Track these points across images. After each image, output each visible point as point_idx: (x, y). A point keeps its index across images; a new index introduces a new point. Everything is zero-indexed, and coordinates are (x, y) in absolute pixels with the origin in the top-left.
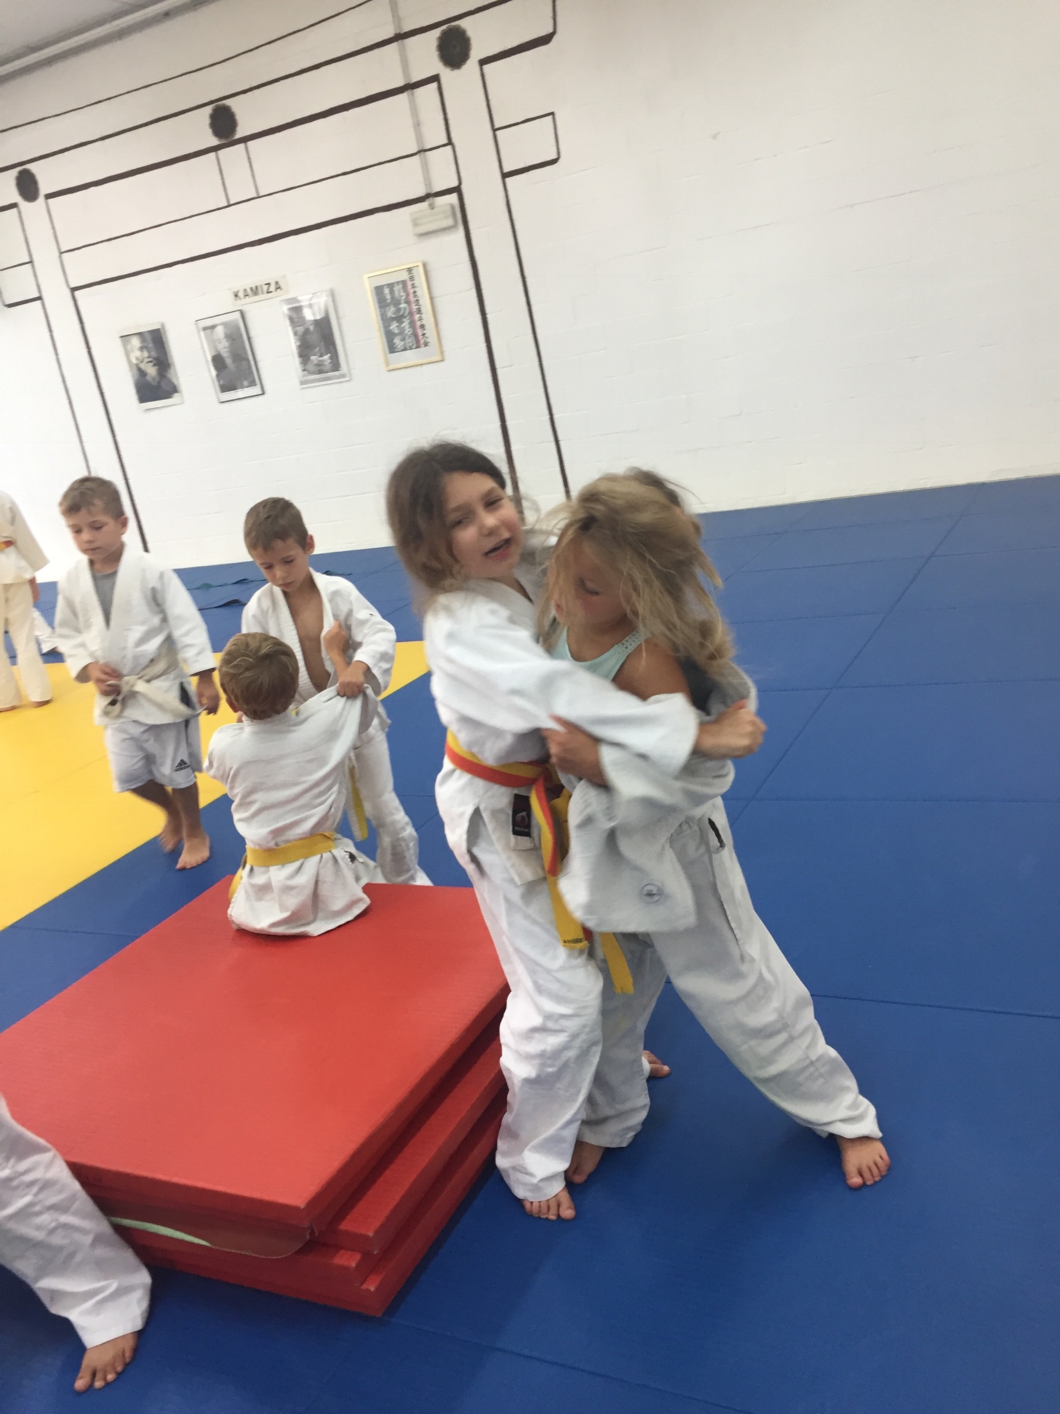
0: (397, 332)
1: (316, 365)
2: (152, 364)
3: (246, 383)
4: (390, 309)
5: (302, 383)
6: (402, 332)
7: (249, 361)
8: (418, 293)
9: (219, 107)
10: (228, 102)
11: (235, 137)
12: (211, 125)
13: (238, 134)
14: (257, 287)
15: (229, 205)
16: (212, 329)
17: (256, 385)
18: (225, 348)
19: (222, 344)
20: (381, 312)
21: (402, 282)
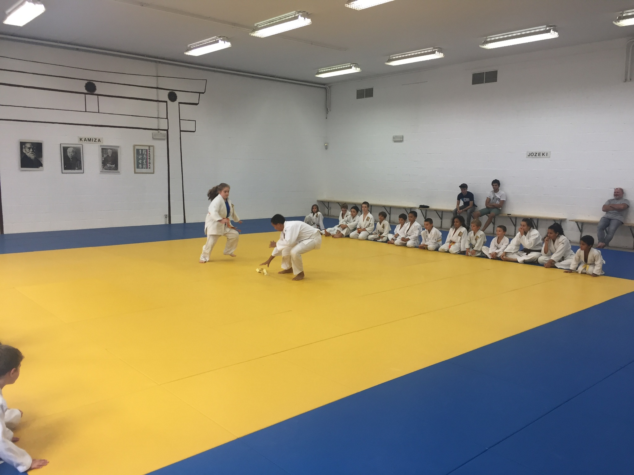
0: (141, 163)
1: (109, 167)
2: (33, 154)
3: (77, 168)
4: (140, 156)
5: (101, 172)
6: (142, 163)
7: (81, 162)
8: (150, 154)
9: (90, 82)
10: (94, 82)
11: (94, 93)
12: (85, 86)
13: (96, 92)
14: (90, 139)
15: (86, 111)
16: (67, 148)
17: (81, 169)
18: (71, 155)
19: (70, 154)
20: (137, 156)
21: (146, 150)
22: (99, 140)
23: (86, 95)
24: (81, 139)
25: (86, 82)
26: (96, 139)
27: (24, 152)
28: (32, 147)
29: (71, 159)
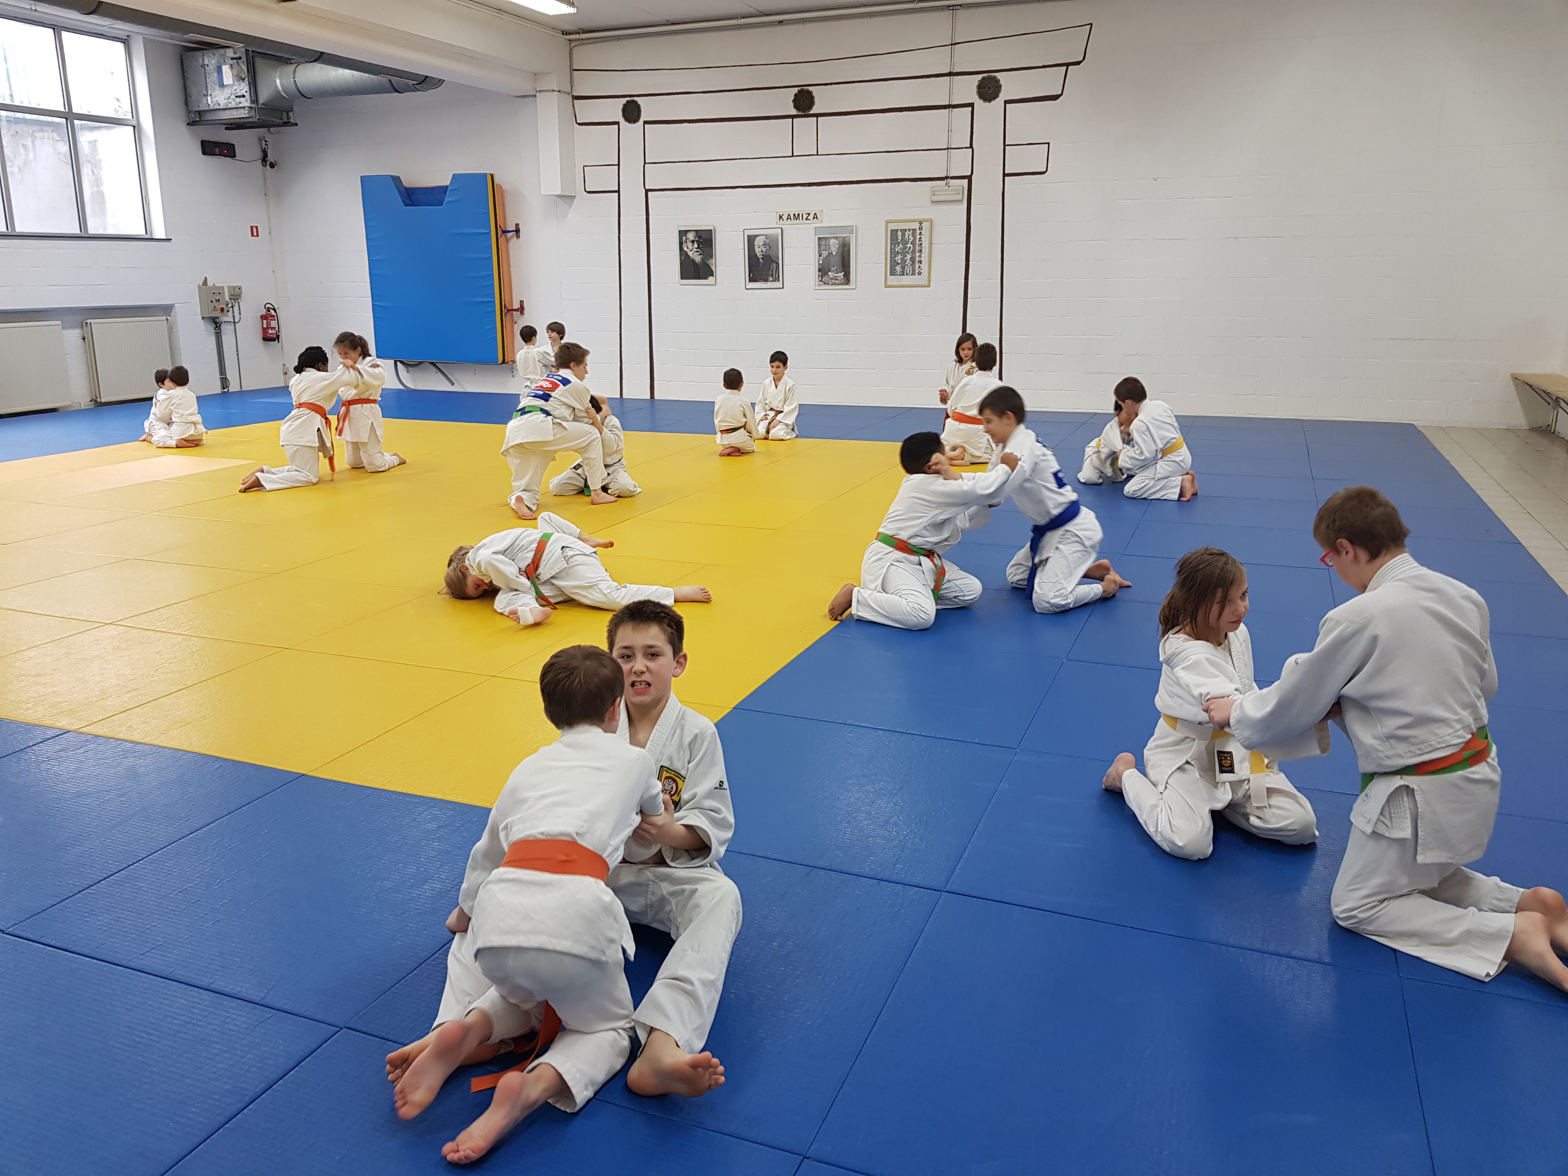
0: (899, 262)
1: (832, 279)
2: (699, 253)
3: (771, 279)
4: (898, 246)
6: (904, 261)
7: (778, 264)
8: (923, 239)
9: (802, 90)
10: (810, 88)
11: (811, 112)
12: (794, 101)
13: (814, 111)
14: (799, 214)
15: (793, 156)
16: (757, 236)
17: (779, 281)
18: (762, 252)
19: (760, 248)
20: (891, 247)
21: (913, 230)
22: (815, 217)
23: (794, 119)
24: (780, 217)
25: (796, 90)
26: (809, 214)
27: (685, 249)
28: (697, 239)
29: (761, 260)
